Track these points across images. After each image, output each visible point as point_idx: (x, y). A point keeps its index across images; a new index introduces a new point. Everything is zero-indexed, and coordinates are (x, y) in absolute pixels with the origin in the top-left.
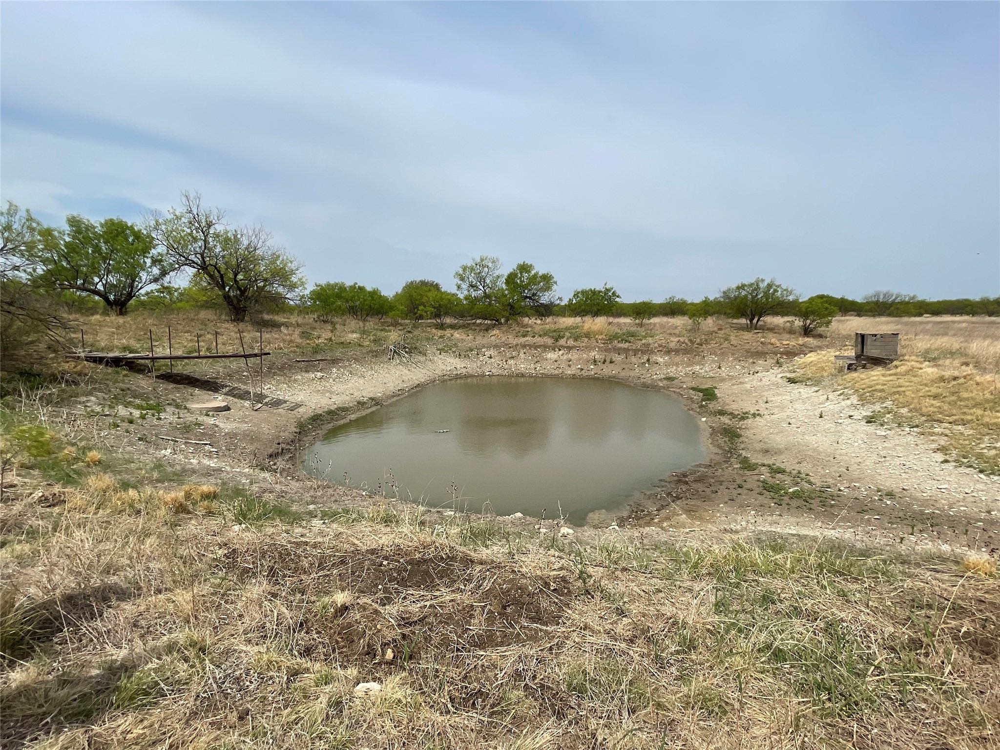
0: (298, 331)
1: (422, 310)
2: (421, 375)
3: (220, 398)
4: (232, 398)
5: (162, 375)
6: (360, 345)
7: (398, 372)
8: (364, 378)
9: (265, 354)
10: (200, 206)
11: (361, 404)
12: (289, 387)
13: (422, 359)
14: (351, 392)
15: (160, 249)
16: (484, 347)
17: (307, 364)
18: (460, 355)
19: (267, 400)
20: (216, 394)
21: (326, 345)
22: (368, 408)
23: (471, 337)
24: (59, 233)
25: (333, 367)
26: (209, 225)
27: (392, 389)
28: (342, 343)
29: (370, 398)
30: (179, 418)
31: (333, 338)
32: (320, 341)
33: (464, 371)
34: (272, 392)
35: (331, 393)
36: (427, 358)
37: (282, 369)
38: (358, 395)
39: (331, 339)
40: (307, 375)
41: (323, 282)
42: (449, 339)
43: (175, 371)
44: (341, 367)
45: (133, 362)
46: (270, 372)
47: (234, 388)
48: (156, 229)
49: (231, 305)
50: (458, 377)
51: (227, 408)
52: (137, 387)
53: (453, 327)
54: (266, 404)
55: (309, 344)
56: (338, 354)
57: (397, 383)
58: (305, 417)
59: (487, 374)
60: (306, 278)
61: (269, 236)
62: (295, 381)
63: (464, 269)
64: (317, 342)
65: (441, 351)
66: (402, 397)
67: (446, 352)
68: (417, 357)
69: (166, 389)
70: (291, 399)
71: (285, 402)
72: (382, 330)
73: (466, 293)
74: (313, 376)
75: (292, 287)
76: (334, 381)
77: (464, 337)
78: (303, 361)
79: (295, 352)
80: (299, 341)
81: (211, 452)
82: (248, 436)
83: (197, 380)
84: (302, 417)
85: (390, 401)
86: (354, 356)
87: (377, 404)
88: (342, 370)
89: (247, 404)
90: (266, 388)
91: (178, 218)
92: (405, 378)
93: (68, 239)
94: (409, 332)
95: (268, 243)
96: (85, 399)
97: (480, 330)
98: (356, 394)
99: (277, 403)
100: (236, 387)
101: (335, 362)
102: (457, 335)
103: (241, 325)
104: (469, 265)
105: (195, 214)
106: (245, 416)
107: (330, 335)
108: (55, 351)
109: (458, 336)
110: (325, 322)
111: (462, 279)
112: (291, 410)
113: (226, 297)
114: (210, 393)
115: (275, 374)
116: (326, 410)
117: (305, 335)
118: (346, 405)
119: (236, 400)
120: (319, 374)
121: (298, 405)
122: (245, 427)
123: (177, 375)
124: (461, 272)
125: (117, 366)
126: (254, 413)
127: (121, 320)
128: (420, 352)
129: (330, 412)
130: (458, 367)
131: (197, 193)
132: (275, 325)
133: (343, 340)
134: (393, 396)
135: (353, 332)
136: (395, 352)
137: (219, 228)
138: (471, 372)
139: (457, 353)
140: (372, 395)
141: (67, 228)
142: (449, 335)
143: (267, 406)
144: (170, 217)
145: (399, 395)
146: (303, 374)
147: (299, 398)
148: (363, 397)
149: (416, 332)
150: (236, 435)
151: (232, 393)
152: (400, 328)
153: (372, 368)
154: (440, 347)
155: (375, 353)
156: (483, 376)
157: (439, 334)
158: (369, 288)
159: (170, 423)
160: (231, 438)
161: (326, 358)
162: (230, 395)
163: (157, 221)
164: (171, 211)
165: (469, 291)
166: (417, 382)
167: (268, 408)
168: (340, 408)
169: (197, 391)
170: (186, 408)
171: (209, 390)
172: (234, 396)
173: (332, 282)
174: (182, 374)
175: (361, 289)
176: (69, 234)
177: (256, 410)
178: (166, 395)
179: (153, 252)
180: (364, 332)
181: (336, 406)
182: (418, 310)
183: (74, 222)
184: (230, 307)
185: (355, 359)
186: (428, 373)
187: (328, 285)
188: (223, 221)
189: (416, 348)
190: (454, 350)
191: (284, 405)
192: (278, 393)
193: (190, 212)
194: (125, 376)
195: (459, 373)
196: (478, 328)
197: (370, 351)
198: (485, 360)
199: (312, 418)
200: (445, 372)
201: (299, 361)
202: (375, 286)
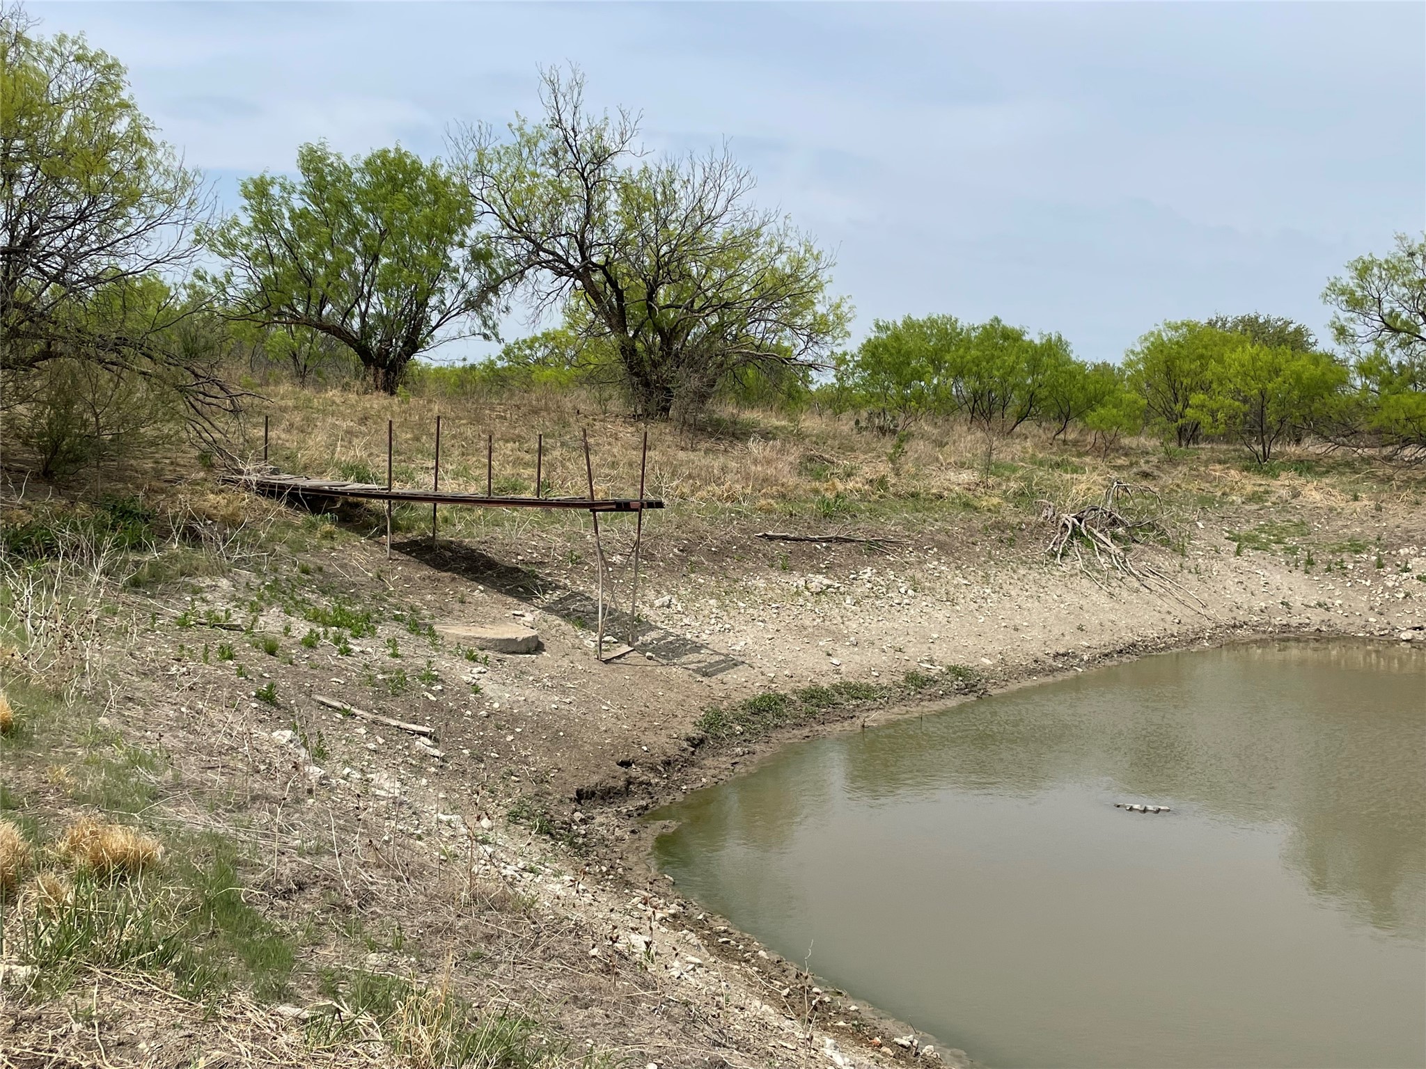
0: (795, 454)
1: (1201, 407)
2: (1149, 617)
3: (529, 617)
4: (559, 621)
5: (413, 543)
6: (967, 505)
7: (1069, 598)
8: (954, 603)
9: (651, 505)
10: (580, 108)
11: (917, 682)
12: (723, 607)
13: (1166, 562)
14: (901, 640)
15: (487, 224)
16: (1408, 539)
17: (791, 546)
18: (1310, 562)
19: (648, 638)
20: (524, 605)
21: (864, 497)
22: (933, 698)
23: (1366, 503)
24: (283, 188)
25: (864, 564)
26: (600, 158)
27: (1035, 649)
28: (914, 495)
29: (953, 670)
30: (395, 655)
31: (892, 479)
32: (850, 485)
33: (1316, 618)
34: (669, 618)
35: (837, 637)
36: (1189, 563)
37: (719, 554)
38: (916, 657)
39: (882, 482)
40: (784, 579)
41: (896, 318)
42: (1283, 506)
43: (444, 535)
44: (890, 564)
45: (357, 505)
46: (683, 560)
47: (573, 596)
48: (481, 171)
49: (637, 375)
50: (1287, 636)
51: (534, 646)
52: (342, 566)
53: (1305, 467)
54: (643, 648)
55: (816, 491)
56: (891, 527)
57: (1056, 631)
58: (738, 697)
59: (1404, 636)
60: (850, 302)
61: (746, 181)
62: (747, 591)
63: (1363, 271)
64: (840, 487)
65: (1243, 542)
66: (1059, 677)
67: (1264, 547)
68: (1150, 555)
69: (408, 580)
70: (718, 643)
71: (697, 648)
72: (1058, 465)
73: (1368, 349)
74: (802, 582)
75: (818, 330)
76: (857, 603)
77: (1339, 501)
78: (785, 538)
79: (769, 511)
80: (792, 481)
81: (425, 757)
82: (546, 728)
83: (490, 564)
84: (728, 697)
85: (1013, 686)
86: (942, 537)
87: (970, 688)
88: (891, 574)
89: (590, 641)
90: (657, 603)
91: (531, 143)
92: (1092, 621)
93: (298, 203)
94: (1146, 475)
95: (741, 202)
96: (208, 581)
97: (1406, 483)
98: (911, 651)
99: (673, 649)
100: (579, 594)
101: (875, 548)
102: (1314, 493)
103: (655, 429)
104: (1381, 257)
105: (569, 129)
106: (572, 674)
107: (884, 468)
108: (210, 467)
109: (1317, 496)
110: (882, 430)
111: (1355, 304)
112: (705, 675)
113: (628, 351)
114: (510, 600)
115: (694, 567)
116: (805, 685)
117: (813, 466)
118: (871, 682)
119: (566, 627)
120: (818, 581)
121: (730, 663)
122: (552, 701)
123: (448, 546)
124: (1352, 284)
125: (315, 509)
126: (597, 667)
127: (377, 401)
128: (1167, 543)
129: (814, 696)
130: (1297, 601)
131: (574, 71)
132: (737, 433)
133: (919, 485)
134: (1031, 673)
135: (961, 466)
136: (1076, 533)
137: (624, 164)
138: (1340, 622)
139: (1302, 555)
140: (960, 660)
141: (298, 178)
142: (1284, 493)
143: (644, 653)
144: (511, 140)
145: (1053, 670)
146: (774, 575)
147: (739, 644)
148: (931, 661)
149: (1173, 478)
150: (515, 720)
151: (561, 609)
152: (1120, 462)
153: (986, 576)
154: (1245, 529)
155: (1009, 533)
156: (1390, 640)
157: (1249, 489)
158: (1034, 336)
159: (366, 666)
160: (499, 728)
161: (853, 535)
162: (557, 613)
163: (481, 155)
164: (516, 125)
165: (1381, 345)
166: (1129, 637)
167: (643, 661)
168: (848, 686)
169: (479, 593)
170: (432, 633)
171: (509, 593)
172: (567, 616)
173: (920, 316)
174: (460, 545)
175: (1012, 337)
176: (302, 193)
177: (607, 662)
178: (404, 593)
179: (472, 232)
180: (990, 467)
181: (837, 680)
182: (1186, 406)
183: (312, 161)
184: (635, 379)
185: (941, 546)
186: (1178, 611)
187: (909, 324)
188: (634, 144)
189: (1152, 527)
190: (1290, 541)
191: (693, 657)
192: (686, 621)
193: (558, 123)
194: (329, 536)
195: (1295, 621)
196: (1400, 476)
197: (997, 526)
198: (1407, 587)
199: (752, 705)
200: (1241, 616)
201: (771, 538)
202: (1052, 330)
